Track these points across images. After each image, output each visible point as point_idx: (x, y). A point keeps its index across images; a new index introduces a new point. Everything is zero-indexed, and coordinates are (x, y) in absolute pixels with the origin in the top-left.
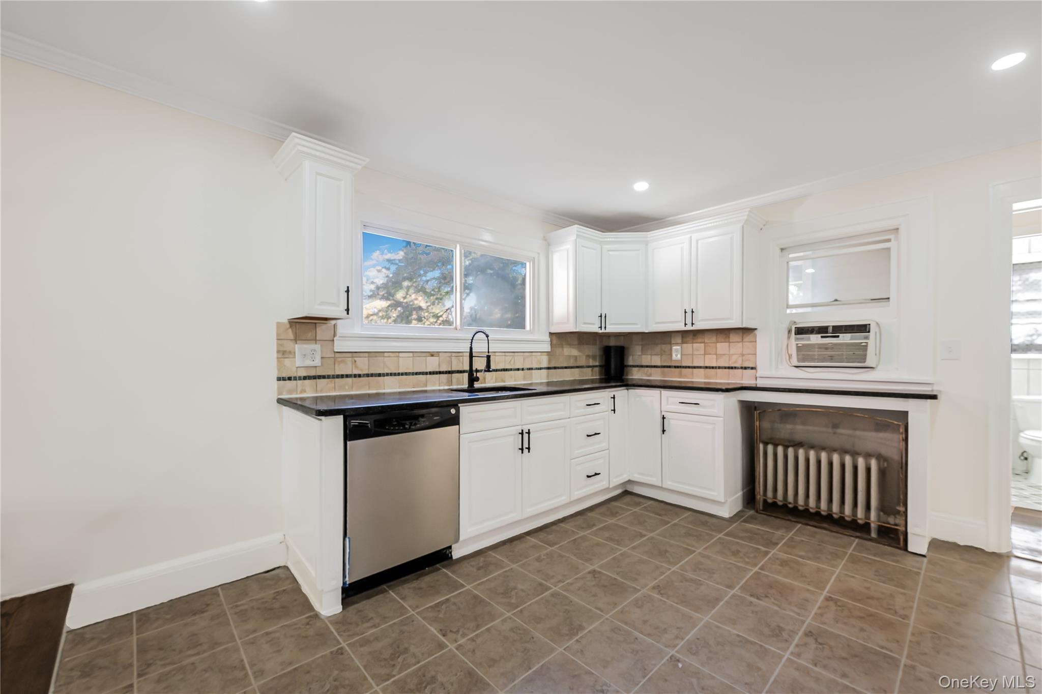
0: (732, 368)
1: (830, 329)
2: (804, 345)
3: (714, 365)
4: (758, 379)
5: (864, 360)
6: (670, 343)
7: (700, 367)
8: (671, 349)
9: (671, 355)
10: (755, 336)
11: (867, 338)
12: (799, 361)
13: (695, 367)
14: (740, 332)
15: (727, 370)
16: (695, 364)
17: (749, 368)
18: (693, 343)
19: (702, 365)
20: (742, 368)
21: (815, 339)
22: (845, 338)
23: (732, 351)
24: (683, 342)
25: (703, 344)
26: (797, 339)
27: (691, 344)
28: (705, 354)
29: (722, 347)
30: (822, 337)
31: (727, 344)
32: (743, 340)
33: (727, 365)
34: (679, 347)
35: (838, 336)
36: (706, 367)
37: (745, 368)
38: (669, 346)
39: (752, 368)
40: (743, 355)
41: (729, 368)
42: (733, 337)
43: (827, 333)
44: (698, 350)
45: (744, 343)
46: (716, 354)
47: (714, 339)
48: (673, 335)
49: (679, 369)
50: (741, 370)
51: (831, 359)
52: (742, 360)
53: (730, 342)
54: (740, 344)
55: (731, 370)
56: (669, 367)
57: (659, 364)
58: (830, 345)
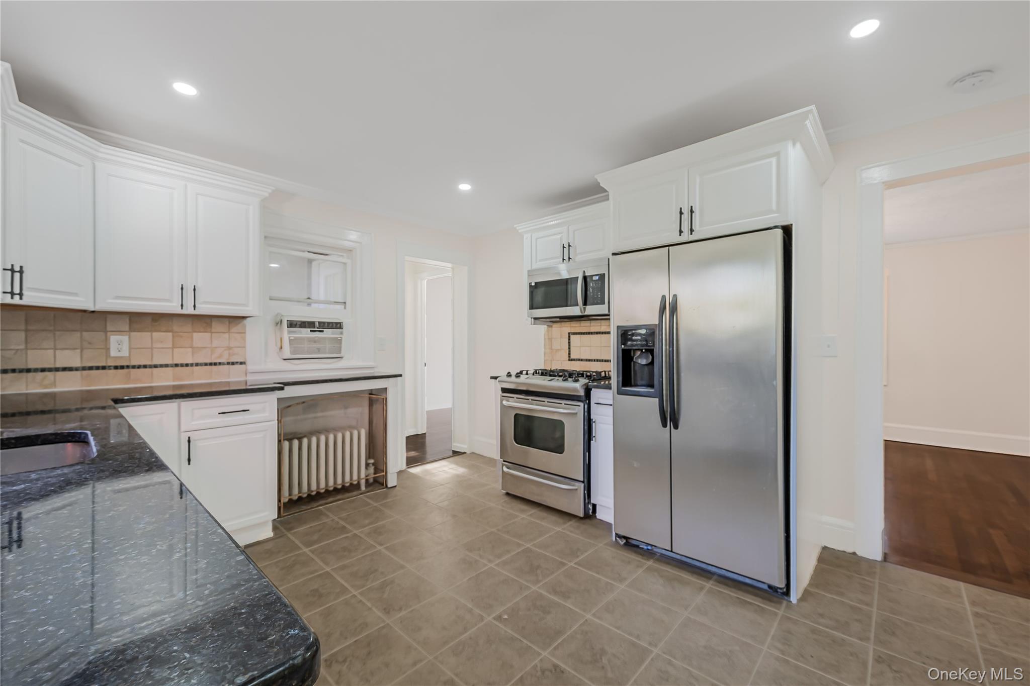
0: (215, 364)
1: (317, 324)
2: (296, 338)
3: (190, 362)
4: (247, 375)
5: (340, 353)
6: (106, 331)
7: (167, 366)
8: (107, 340)
9: (108, 350)
10: (245, 326)
11: (342, 333)
12: (292, 353)
13: (156, 366)
14: (227, 321)
15: (208, 367)
16: (155, 362)
17: (237, 363)
18: (151, 331)
19: (169, 362)
20: (228, 363)
21: (305, 332)
22: (328, 333)
23: (216, 343)
24: (131, 330)
25: (170, 334)
26: (289, 332)
27: (149, 334)
28: (174, 347)
29: (200, 338)
30: (311, 331)
31: (207, 335)
32: (229, 330)
33: (208, 361)
34: (125, 338)
35: (323, 331)
36: (177, 365)
37: (233, 364)
38: (101, 335)
39: (241, 363)
40: (229, 348)
41: (211, 364)
42: (216, 326)
43: (315, 328)
44: (162, 342)
45: (231, 334)
46: (192, 347)
47: (188, 328)
48: (109, 316)
49: (125, 371)
50: (227, 367)
51: (319, 351)
52: (229, 354)
53: (212, 333)
54: (226, 335)
55: (213, 367)
56: (104, 368)
57: (77, 364)
58: (316, 338)
